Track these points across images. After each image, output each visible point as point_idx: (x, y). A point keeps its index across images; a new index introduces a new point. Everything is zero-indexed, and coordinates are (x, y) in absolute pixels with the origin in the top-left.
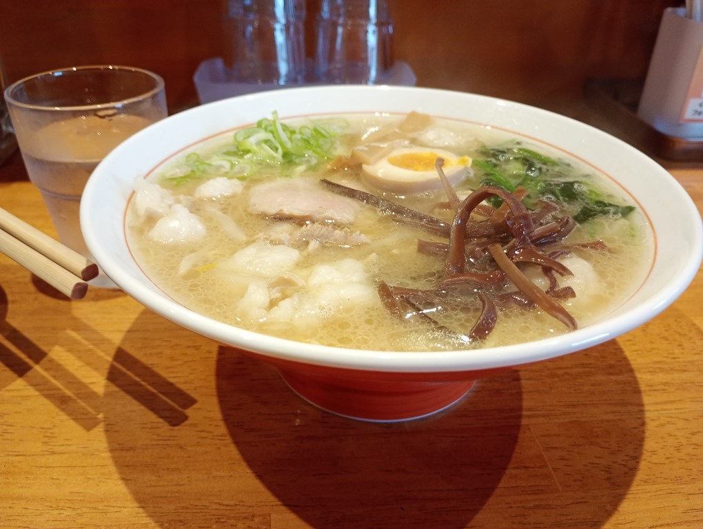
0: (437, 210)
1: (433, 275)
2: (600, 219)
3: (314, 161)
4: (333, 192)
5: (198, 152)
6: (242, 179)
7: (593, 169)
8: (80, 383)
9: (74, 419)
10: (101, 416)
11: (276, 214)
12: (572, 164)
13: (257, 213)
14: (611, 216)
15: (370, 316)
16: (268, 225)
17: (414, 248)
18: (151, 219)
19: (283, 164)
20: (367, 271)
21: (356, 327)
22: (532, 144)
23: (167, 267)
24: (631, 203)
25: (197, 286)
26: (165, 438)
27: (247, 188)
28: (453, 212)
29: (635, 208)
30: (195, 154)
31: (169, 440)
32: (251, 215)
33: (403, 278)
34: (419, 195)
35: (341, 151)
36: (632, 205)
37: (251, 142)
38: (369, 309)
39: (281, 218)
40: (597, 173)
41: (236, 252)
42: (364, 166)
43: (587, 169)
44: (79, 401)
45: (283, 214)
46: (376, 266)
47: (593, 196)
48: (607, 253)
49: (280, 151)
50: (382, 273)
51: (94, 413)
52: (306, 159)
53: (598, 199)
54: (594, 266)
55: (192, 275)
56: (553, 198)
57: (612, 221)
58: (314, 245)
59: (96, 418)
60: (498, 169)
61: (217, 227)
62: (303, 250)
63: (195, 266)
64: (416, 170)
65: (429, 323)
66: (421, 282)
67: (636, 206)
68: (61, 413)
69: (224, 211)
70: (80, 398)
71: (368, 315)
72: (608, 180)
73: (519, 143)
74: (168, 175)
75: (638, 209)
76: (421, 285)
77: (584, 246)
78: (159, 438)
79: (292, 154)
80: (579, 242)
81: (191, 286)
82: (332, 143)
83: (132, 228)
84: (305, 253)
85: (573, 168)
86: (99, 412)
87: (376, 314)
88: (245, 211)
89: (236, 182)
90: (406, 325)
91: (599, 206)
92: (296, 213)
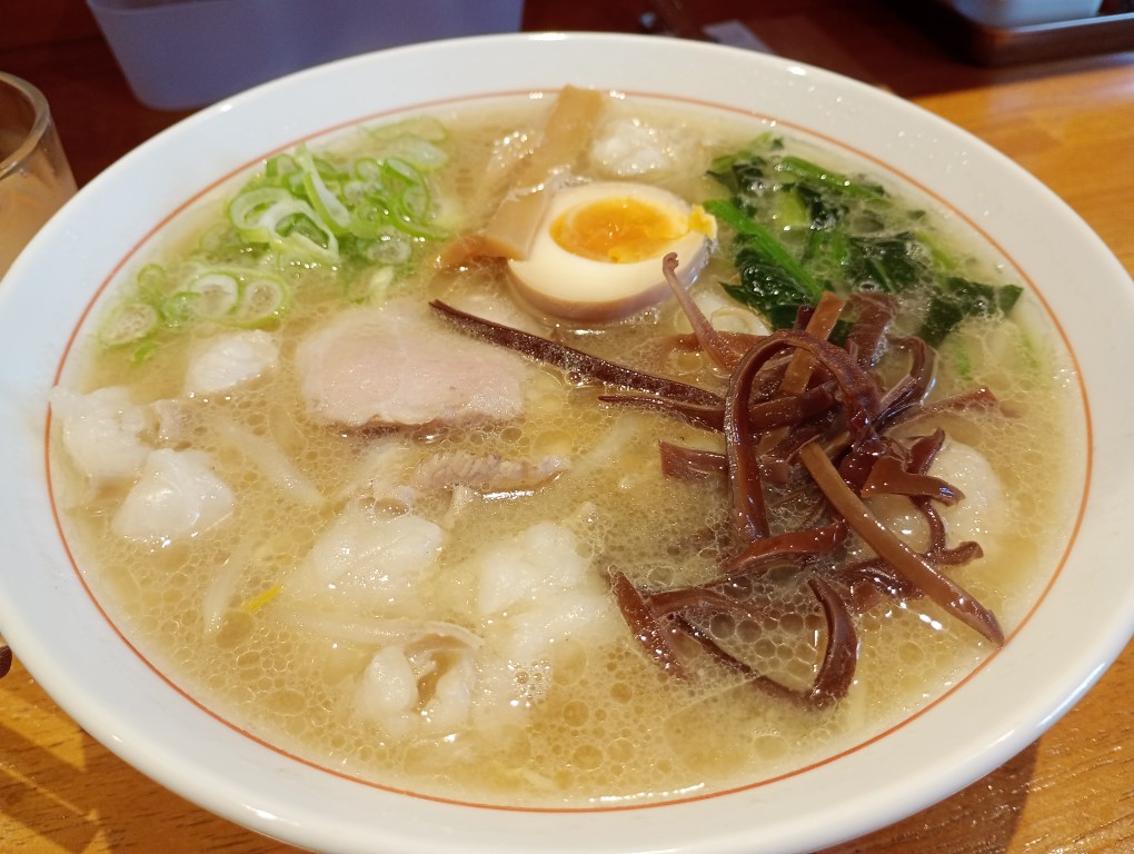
0: (674, 355)
1: (707, 535)
2: (968, 329)
3: (404, 251)
4: (463, 333)
5: (157, 260)
6: (270, 326)
7: (927, 197)
8: (33, 748)
9: (43, 833)
10: (93, 816)
11: (368, 423)
12: (887, 188)
13: (327, 424)
14: (986, 316)
15: (620, 675)
16: (356, 452)
17: (654, 463)
18: (112, 491)
19: (343, 270)
20: (584, 550)
21: (600, 715)
22: (803, 143)
23: (176, 617)
24: (1012, 278)
25: (252, 659)
26: (228, 841)
27: (287, 350)
28: (705, 353)
29: (1021, 289)
30: (153, 266)
31: (237, 843)
32: (315, 427)
33: (656, 554)
34: (631, 321)
35: (450, 216)
36: (1014, 283)
37: (266, 225)
38: (612, 656)
39: (378, 431)
40: (936, 204)
41: (311, 547)
42: (512, 263)
43: (914, 198)
44: (41, 790)
45: (382, 422)
46: (598, 531)
47: (943, 269)
48: (1000, 416)
49: (333, 242)
50: (613, 548)
51: (80, 812)
52: (386, 246)
53: (953, 274)
54: (989, 457)
55: (234, 631)
56: (876, 288)
57: (990, 329)
58: (462, 495)
59: (86, 823)
60: (757, 219)
61: (252, 477)
62: (444, 513)
63: (235, 602)
64: (615, 260)
65: (735, 672)
66: (692, 559)
67: (1022, 283)
68: (16, 825)
69: (256, 424)
70: (42, 783)
71: (613, 673)
72: (960, 221)
73: (778, 144)
74: (111, 337)
75: (1028, 293)
76: (695, 571)
77: (959, 405)
78: (218, 842)
79: (356, 238)
80: (948, 397)
81: (242, 662)
82: (428, 193)
83: (72, 512)
84: (451, 524)
85: (889, 196)
86: (87, 809)
87: (629, 669)
88: (300, 420)
89: (259, 337)
90: (693, 688)
91: (960, 294)
92: (409, 417)
